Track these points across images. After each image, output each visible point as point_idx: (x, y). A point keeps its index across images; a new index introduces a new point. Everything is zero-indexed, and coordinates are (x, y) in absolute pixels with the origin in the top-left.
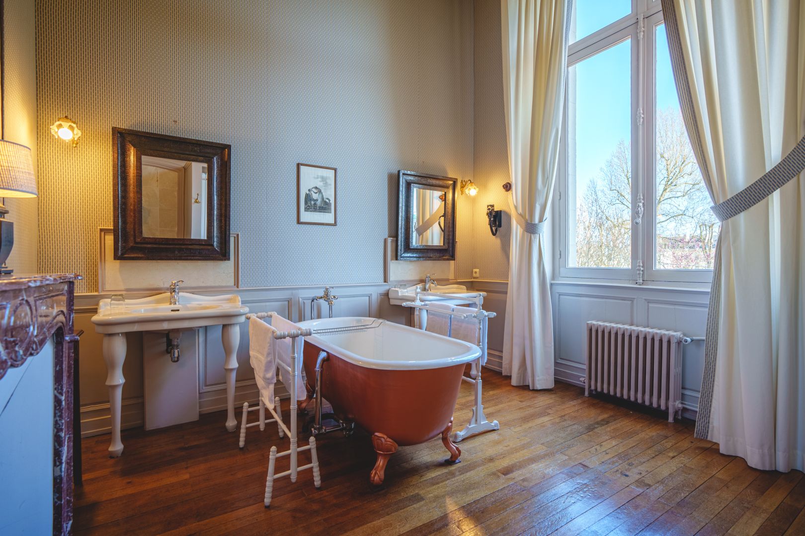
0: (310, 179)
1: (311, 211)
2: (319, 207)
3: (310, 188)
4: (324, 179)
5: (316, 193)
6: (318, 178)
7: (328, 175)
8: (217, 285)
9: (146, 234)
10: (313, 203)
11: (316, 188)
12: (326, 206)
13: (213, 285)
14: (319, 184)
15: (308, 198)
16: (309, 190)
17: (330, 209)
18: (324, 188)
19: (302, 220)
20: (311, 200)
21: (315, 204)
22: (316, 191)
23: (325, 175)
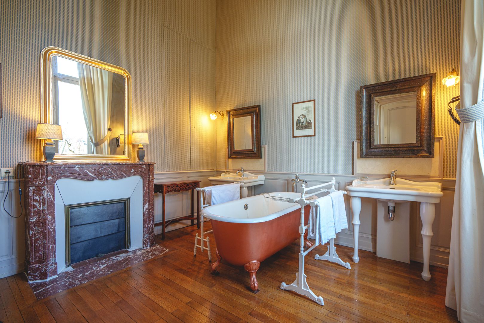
0: (299, 110)
1: (300, 129)
2: (304, 126)
3: (299, 116)
4: (307, 109)
5: (302, 118)
6: (303, 109)
7: (309, 106)
8: (258, 169)
9: (236, 149)
10: (301, 124)
11: (303, 115)
12: (309, 125)
13: (254, 169)
14: (304, 112)
15: (298, 122)
16: (299, 117)
17: (311, 126)
18: (307, 114)
19: (295, 135)
20: (300, 123)
21: (302, 125)
22: (302, 117)
23: (307, 106)
